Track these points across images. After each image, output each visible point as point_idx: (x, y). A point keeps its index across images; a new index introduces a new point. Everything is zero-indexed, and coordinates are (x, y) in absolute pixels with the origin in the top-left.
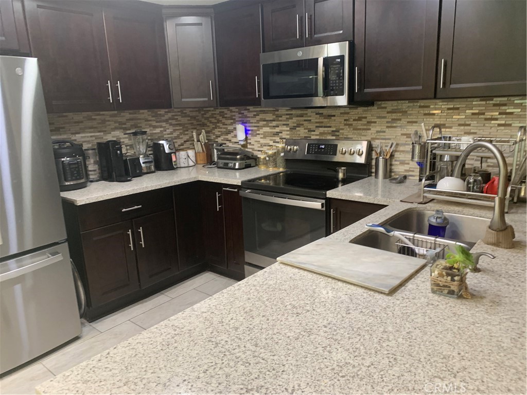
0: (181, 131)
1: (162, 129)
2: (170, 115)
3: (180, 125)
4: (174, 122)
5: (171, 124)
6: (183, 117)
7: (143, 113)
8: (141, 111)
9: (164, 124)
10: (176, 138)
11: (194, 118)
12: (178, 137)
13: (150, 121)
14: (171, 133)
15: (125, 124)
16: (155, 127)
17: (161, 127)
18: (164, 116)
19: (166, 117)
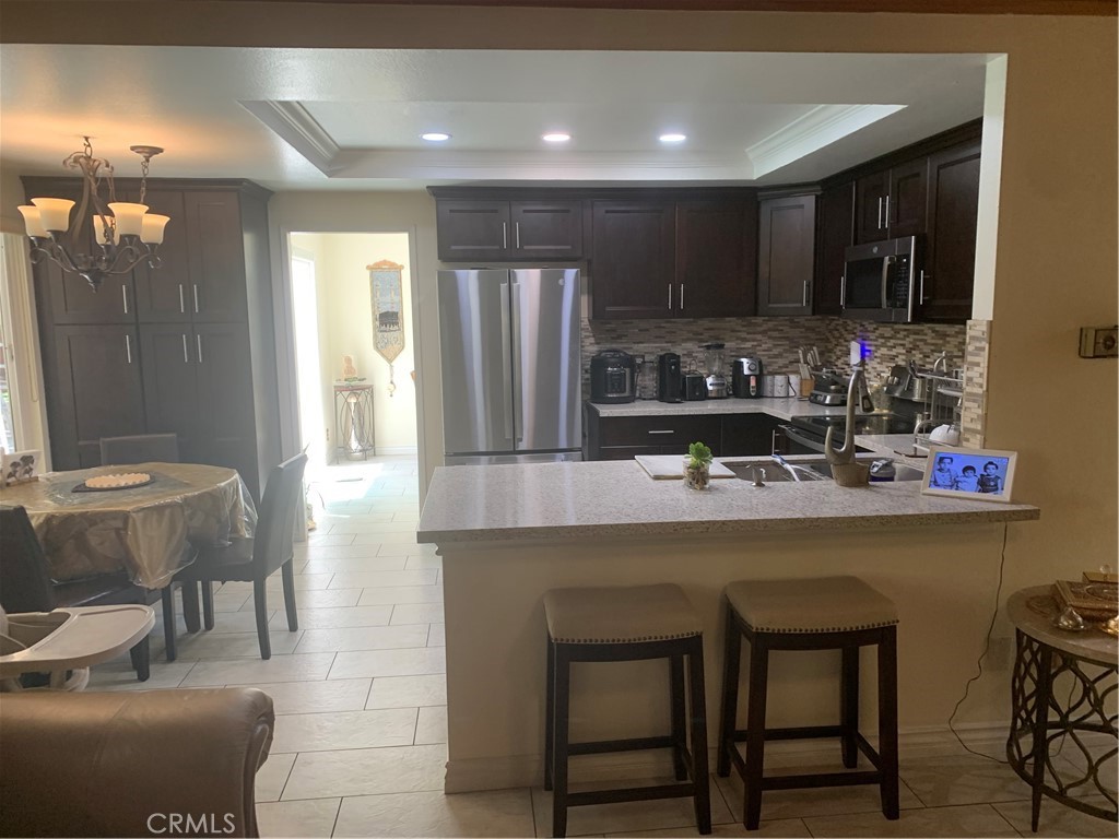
0: (787, 348)
1: (755, 343)
2: (771, 324)
3: (786, 338)
4: (776, 334)
5: (770, 338)
6: (791, 327)
7: (730, 322)
8: (728, 319)
9: (759, 337)
10: (776, 356)
11: (812, 329)
12: (779, 356)
13: (739, 331)
14: (769, 350)
15: (701, 334)
16: (745, 340)
17: (754, 340)
18: (760, 326)
19: (765, 327)
